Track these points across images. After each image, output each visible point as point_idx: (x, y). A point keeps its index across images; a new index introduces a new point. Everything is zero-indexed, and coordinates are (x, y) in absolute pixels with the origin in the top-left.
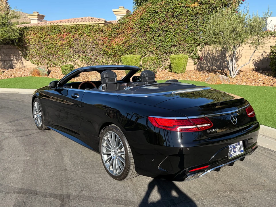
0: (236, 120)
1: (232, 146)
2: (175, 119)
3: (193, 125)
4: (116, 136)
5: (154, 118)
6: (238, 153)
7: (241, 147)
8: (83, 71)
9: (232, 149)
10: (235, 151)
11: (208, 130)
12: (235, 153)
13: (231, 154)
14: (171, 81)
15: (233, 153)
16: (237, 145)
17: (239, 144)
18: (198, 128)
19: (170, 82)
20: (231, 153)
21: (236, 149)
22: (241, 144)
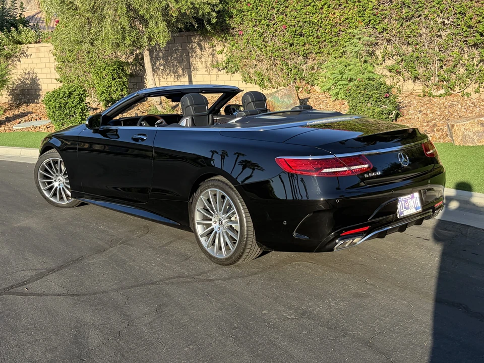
0: (407, 159)
1: (402, 199)
4: (223, 197)
5: (284, 159)
6: (412, 211)
8: (147, 95)
9: (402, 205)
10: (407, 207)
11: (365, 173)
14: (301, 108)
15: (404, 210)
16: (410, 199)
17: (413, 197)
19: (299, 109)
20: (401, 210)
21: (409, 204)
22: (416, 198)
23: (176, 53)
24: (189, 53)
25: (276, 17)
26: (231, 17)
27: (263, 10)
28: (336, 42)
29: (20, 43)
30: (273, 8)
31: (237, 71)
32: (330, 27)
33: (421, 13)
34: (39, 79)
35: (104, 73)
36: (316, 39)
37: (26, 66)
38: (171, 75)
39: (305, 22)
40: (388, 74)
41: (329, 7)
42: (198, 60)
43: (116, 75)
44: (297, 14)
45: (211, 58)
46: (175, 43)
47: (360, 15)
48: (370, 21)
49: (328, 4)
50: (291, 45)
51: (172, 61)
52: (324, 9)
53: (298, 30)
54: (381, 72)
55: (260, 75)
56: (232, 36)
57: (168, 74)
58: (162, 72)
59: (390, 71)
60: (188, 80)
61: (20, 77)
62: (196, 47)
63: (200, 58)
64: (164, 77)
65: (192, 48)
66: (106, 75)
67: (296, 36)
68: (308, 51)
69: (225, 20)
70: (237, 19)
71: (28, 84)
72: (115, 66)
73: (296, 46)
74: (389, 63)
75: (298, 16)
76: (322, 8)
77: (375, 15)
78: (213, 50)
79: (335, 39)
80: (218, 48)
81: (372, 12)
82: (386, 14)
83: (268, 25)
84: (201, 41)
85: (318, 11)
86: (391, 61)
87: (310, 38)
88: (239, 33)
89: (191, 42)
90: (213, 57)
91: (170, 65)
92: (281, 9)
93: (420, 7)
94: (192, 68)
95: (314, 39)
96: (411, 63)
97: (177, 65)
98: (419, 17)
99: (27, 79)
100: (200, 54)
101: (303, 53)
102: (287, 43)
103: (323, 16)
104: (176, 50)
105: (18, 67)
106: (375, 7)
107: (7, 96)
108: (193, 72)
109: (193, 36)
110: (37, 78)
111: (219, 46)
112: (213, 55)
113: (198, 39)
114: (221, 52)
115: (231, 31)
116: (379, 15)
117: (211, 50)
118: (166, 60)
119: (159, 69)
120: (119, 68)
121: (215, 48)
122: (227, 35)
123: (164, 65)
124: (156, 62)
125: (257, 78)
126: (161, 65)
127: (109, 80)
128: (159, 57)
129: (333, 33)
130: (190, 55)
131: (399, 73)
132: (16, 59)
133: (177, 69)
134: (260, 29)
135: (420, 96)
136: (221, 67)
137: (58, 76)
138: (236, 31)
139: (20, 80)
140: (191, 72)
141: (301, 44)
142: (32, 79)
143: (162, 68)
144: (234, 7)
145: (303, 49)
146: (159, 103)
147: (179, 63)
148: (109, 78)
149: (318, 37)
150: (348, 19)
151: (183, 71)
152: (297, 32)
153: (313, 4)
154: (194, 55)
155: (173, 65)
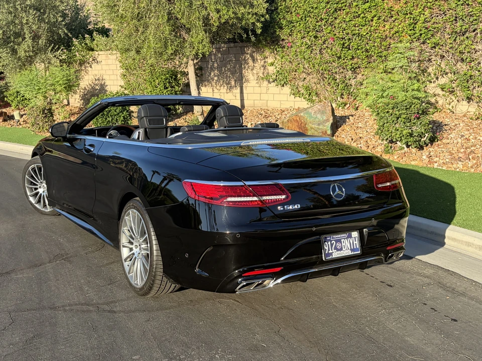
0: (343, 192)
1: (333, 238)
2: (222, 185)
3: (254, 196)
5: (191, 183)
7: (355, 243)
9: (332, 245)
10: (338, 248)
11: (280, 205)
12: (339, 252)
13: (330, 252)
14: (263, 126)
15: (333, 251)
16: (344, 239)
17: (350, 236)
18: (261, 201)
19: (260, 127)
20: (329, 250)
21: (343, 244)
22: (355, 238)
23: (230, 64)
24: (241, 64)
25: (325, 29)
26: (281, 28)
27: (311, 22)
28: (385, 56)
29: (93, 50)
30: (322, 19)
31: (286, 85)
32: (379, 40)
33: (476, 26)
34: (107, 85)
35: (157, 81)
36: (364, 52)
37: (96, 72)
38: (224, 86)
39: (354, 35)
40: (441, 93)
41: (379, 19)
42: (250, 72)
43: (168, 84)
44: (346, 26)
45: (262, 71)
46: (229, 54)
47: (410, 28)
48: (421, 35)
49: (378, 15)
50: (339, 58)
51: (225, 72)
52: (374, 21)
53: (346, 43)
54: (434, 91)
55: (307, 88)
56: (282, 48)
57: (221, 85)
58: (216, 83)
59: (442, 89)
60: (239, 92)
61: (91, 83)
62: (249, 58)
63: (252, 70)
64: (217, 88)
65: (244, 59)
66: (158, 84)
67: (343, 49)
68: (357, 66)
69: (276, 31)
70: (286, 31)
71: (97, 89)
72: (167, 76)
73: (344, 59)
74: (443, 81)
75: (346, 28)
76: (372, 20)
77: (427, 28)
78: (265, 62)
79: (385, 53)
80: (270, 60)
81: (424, 25)
82: (438, 28)
83: (316, 37)
84: (254, 52)
85: (367, 23)
86: (444, 79)
87: (358, 52)
88: (288, 45)
89: (244, 53)
90: (264, 69)
91: (223, 76)
92: (330, 20)
93: (476, 20)
94: (244, 79)
95: (363, 52)
96: (464, 82)
97: (230, 77)
98: (474, 31)
99: (97, 85)
100: (252, 66)
101: (350, 67)
102: (335, 56)
103: (373, 28)
104: (230, 61)
105: (90, 73)
106: (426, 20)
107: (79, 101)
108: (245, 84)
109: (246, 47)
110: (106, 84)
111: (271, 58)
112: (264, 67)
113: (251, 51)
114: (272, 64)
115: (281, 42)
116: (430, 28)
117: (263, 62)
118: (220, 71)
119: (213, 79)
120: (172, 77)
121: (266, 60)
122: (277, 46)
123: (218, 76)
124: (211, 72)
125: (305, 93)
126: (216, 76)
127: (161, 88)
128: (214, 68)
129: (383, 47)
130: (243, 67)
131: (452, 92)
132: (89, 65)
133: (230, 80)
134: (308, 41)
135: (471, 119)
136: (271, 80)
137: (122, 83)
138: (285, 43)
139: (91, 85)
140: (243, 84)
141: (349, 58)
142: (101, 85)
143: (216, 78)
144: (284, 18)
145: (351, 62)
146: (200, 114)
147: (232, 74)
148: (161, 86)
149: (367, 51)
150: (398, 32)
151: (235, 83)
152: (346, 45)
153: (362, 15)
154: (247, 66)
155: (227, 76)
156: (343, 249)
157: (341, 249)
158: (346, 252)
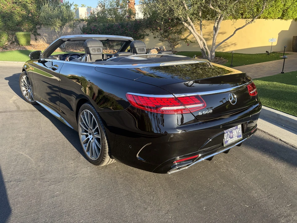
1: (228, 130)
3: (181, 105)
5: (132, 95)
7: (239, 131)
12: (232, 139)
13: (227, 140)
17: (237, 128)
18: (187, 109)
21: (233, 134)
22: (239, 128)
156: (234, 137)
157: (232, 137)
158: (235, 139)
